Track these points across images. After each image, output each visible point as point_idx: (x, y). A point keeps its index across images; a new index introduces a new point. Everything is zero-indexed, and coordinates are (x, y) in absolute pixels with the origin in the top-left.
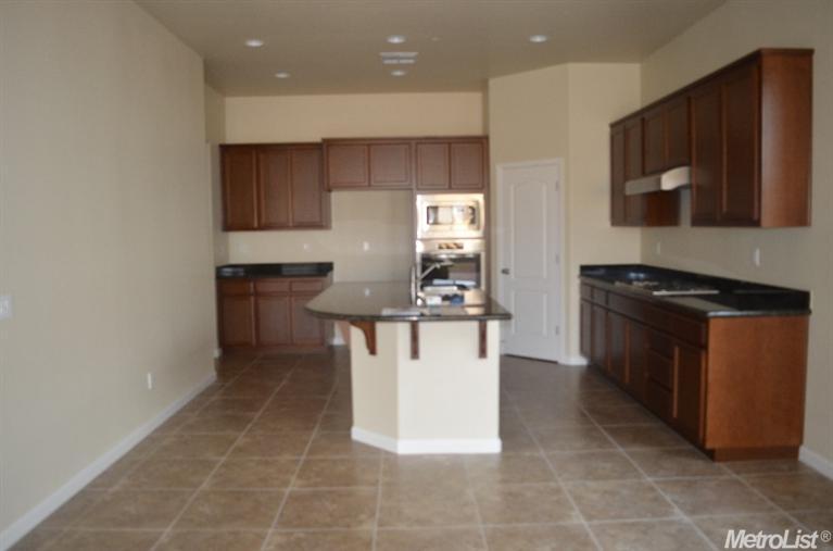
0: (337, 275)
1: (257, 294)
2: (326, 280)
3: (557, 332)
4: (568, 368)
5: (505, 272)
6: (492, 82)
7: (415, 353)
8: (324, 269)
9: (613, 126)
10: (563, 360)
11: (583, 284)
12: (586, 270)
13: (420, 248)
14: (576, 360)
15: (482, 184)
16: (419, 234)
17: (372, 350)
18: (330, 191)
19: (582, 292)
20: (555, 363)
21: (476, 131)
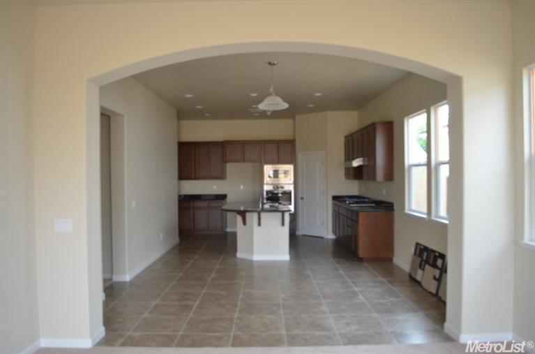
0: (229, 199)
1: (194, 208)
2: (224, 202)
3: (323, 224)
4: (327, 239)
5: (302, 198)
6: (297, 117)
7: (259, 224)
8: (223, 197)
9: (346, 137)
10: (325, 236)
11: (333, 204)
12: (335, 198)
13: (266, 188)
14: (331, 236)
15: (292, 160)
16: (265, 182)
17: (244, 223)
18: (226, 162)
19: (333, 207)
20: (322, 238)
21: (290, 137)
